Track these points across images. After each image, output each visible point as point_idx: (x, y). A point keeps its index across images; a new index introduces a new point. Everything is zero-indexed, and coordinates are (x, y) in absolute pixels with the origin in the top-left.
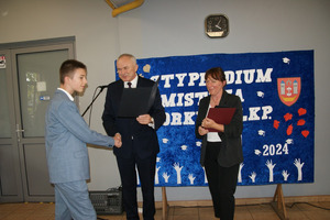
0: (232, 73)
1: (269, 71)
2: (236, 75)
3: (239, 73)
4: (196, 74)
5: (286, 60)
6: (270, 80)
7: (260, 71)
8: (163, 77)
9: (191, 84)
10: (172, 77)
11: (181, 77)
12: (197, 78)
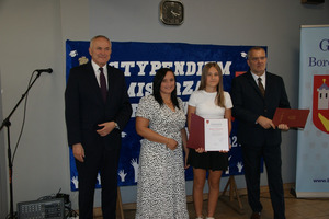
0: (194, 64)
1: (229, 64)
2: (197, 67)
3: (201, 64)
4: (158, 63)
5: (244, 55)
6: (228, 73)
7: (220, 64)
8: (123, 64)
9: (153, 73)
10: (132, 64)
11: (142, 65)
12: (159, 68)
